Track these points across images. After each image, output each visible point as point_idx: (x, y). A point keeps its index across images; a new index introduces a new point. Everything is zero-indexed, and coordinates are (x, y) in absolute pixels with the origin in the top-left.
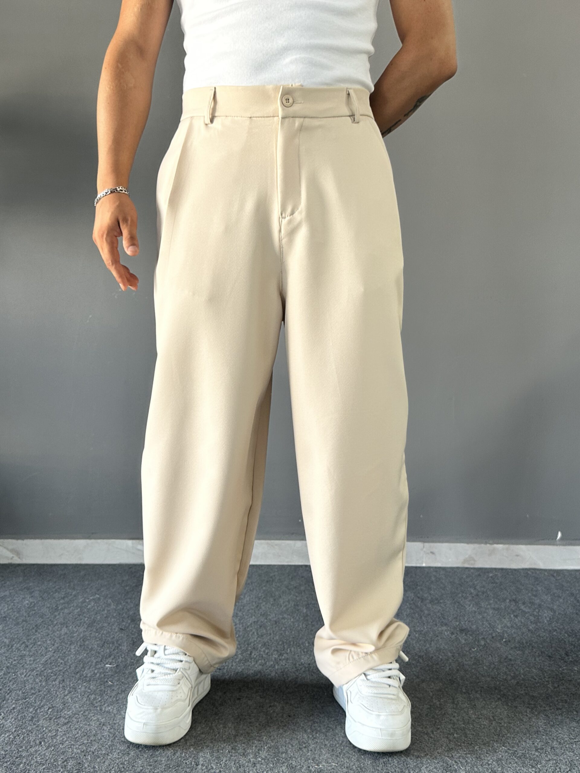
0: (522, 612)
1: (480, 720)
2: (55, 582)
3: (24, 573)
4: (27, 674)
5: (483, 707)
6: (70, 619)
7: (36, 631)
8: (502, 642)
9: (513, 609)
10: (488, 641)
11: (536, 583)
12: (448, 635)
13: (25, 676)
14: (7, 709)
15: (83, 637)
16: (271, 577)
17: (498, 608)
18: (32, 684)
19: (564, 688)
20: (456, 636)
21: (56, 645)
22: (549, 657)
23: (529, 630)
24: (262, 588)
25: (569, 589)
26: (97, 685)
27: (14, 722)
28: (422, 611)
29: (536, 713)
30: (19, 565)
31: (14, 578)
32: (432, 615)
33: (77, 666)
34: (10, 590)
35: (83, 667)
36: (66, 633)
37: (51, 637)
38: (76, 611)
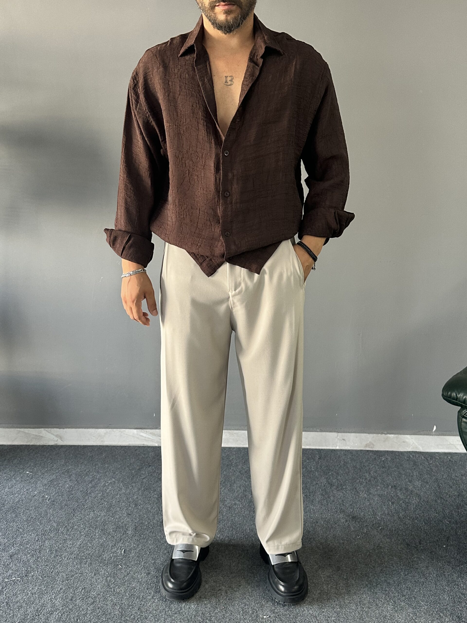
0: (398, 499)
1: (351, 605)
2: (86, 465)
3: (65, 455)
4: (68, 557)
5: (355, 593)
6: (96, 503)
7: (74, 515)
8: (379, 530)
9: (392, 495)
10: (369, 529)
11: (414, 467)
12: (343, 522)
13: (67, 559)
14: (57, 590)
15: (103, 521)
16: (230, 461)
17: (382, 495)
18: (71, 566)
19: (411, 576)
20: (348, 524)
21: (87, 529)
22: (408, 545)
23: (399, 517)
24: (223, 473)
25: (436, 474)
26: (112, 568)
27: (61, 602)
28: (329, 497)
29: (388, 599)
30: (62, 446)
31: (59, 461)
32: (335, 501)
33: (99, 550)
34: (56, 473)
35: (103, 552)
36: (93, 518)
37: (83, 521)
38: (100, 495)
